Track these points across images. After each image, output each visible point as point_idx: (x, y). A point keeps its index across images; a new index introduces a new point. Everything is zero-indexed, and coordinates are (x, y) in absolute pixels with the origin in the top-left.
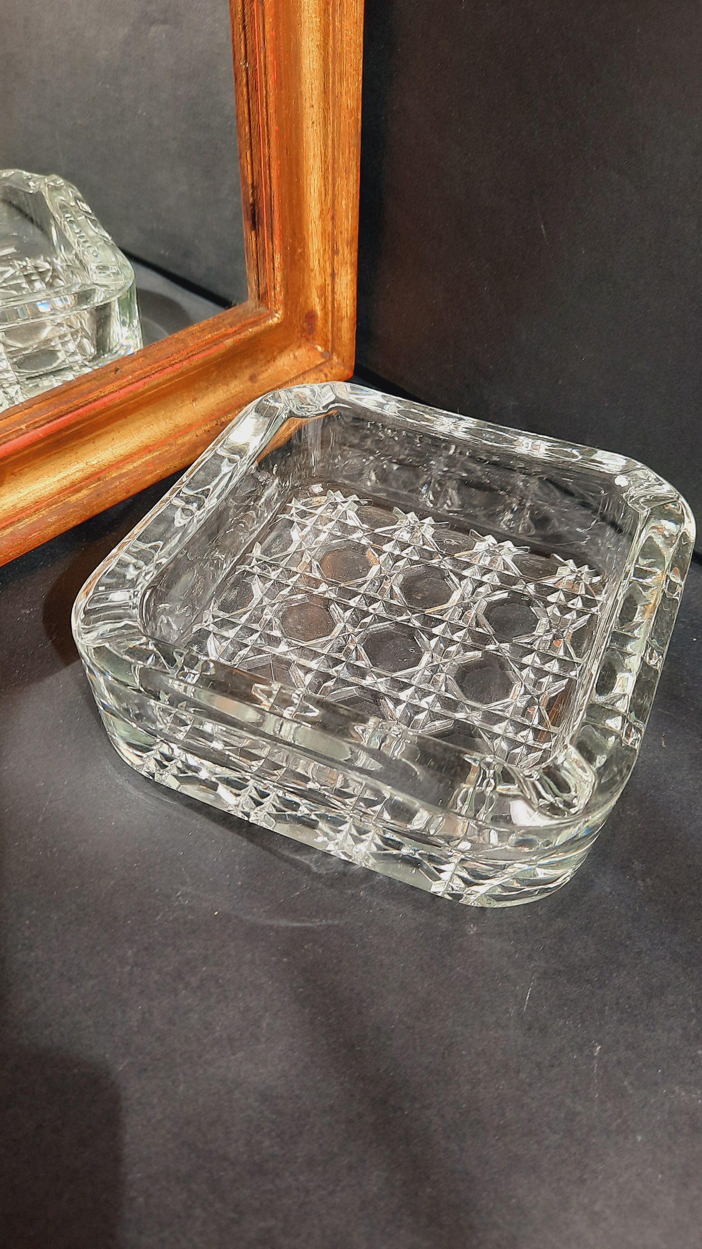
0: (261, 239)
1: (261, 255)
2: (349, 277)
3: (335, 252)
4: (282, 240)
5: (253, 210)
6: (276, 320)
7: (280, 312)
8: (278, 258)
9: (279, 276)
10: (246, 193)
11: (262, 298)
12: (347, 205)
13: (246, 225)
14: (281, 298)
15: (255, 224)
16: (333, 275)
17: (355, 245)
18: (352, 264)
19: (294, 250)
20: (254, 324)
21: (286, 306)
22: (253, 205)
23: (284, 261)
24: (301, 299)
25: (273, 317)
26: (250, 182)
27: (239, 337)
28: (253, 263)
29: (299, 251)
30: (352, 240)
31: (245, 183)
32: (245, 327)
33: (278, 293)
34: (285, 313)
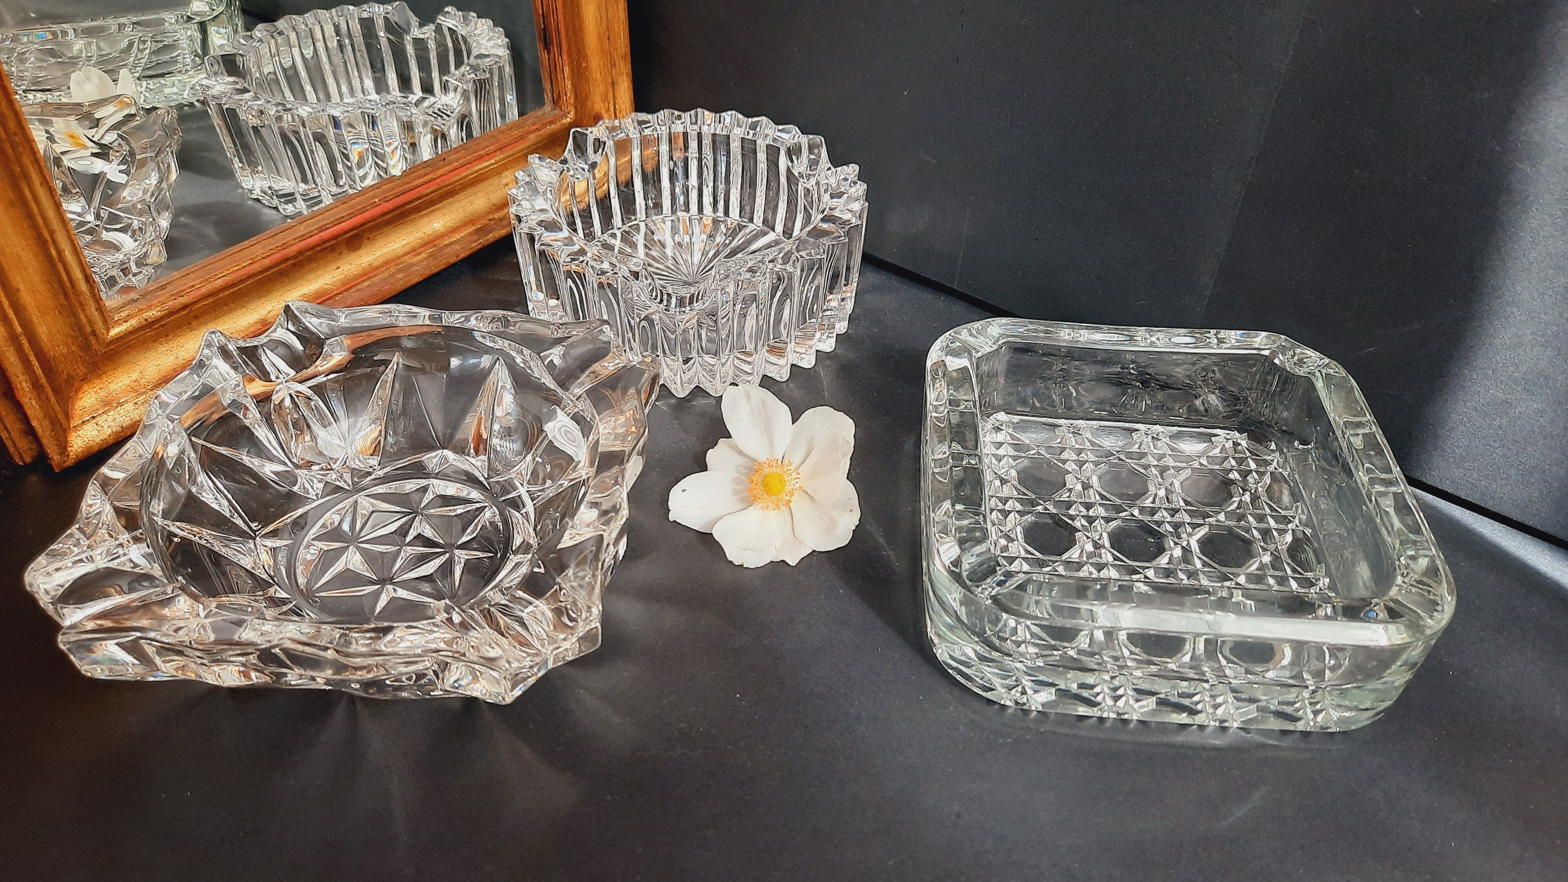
0: (552, 56)
1: (553, 70)
2: (626, 85)
3: (613, 65)
4: (569, 56)
5: (545, 35)
6: (569, 119)
7: (572, 113)
8: (566, 69)
9: (569, 84)
10: (538, 21)
11: (556, 102)
12: (619, 28)
13: (540, 46)
14: (572, 101)
15: (547, 46)
16: (613, 84)
17: (629, 59)
18: (627, 74)
19: (579, 64)
20: (551, 123)
21: (576, 108)
22: (544, 30)
23: (572, 71)
24: (589, 104)
25: (566, 117)
26: (541, 12)
27: (539, 133)
28: (547, 76)
29: (584, 65)
30: (626, 54)
31: (537, 13)
32: (544, 125)
33: (569, 96)
34: (576, 114)
